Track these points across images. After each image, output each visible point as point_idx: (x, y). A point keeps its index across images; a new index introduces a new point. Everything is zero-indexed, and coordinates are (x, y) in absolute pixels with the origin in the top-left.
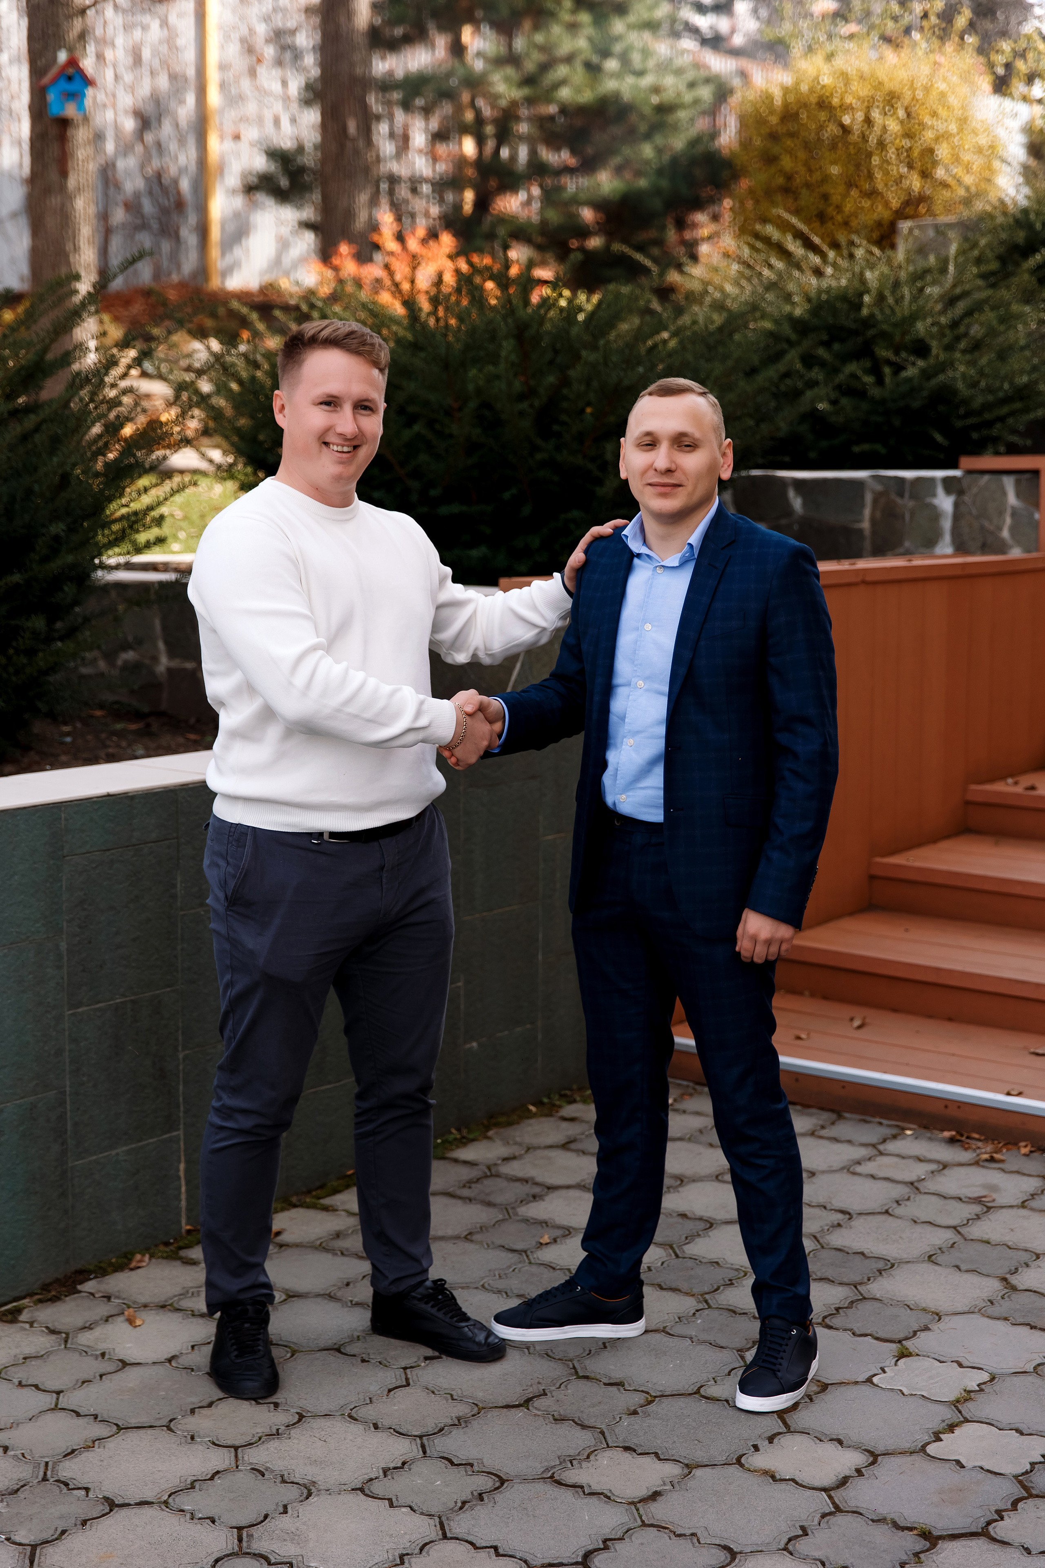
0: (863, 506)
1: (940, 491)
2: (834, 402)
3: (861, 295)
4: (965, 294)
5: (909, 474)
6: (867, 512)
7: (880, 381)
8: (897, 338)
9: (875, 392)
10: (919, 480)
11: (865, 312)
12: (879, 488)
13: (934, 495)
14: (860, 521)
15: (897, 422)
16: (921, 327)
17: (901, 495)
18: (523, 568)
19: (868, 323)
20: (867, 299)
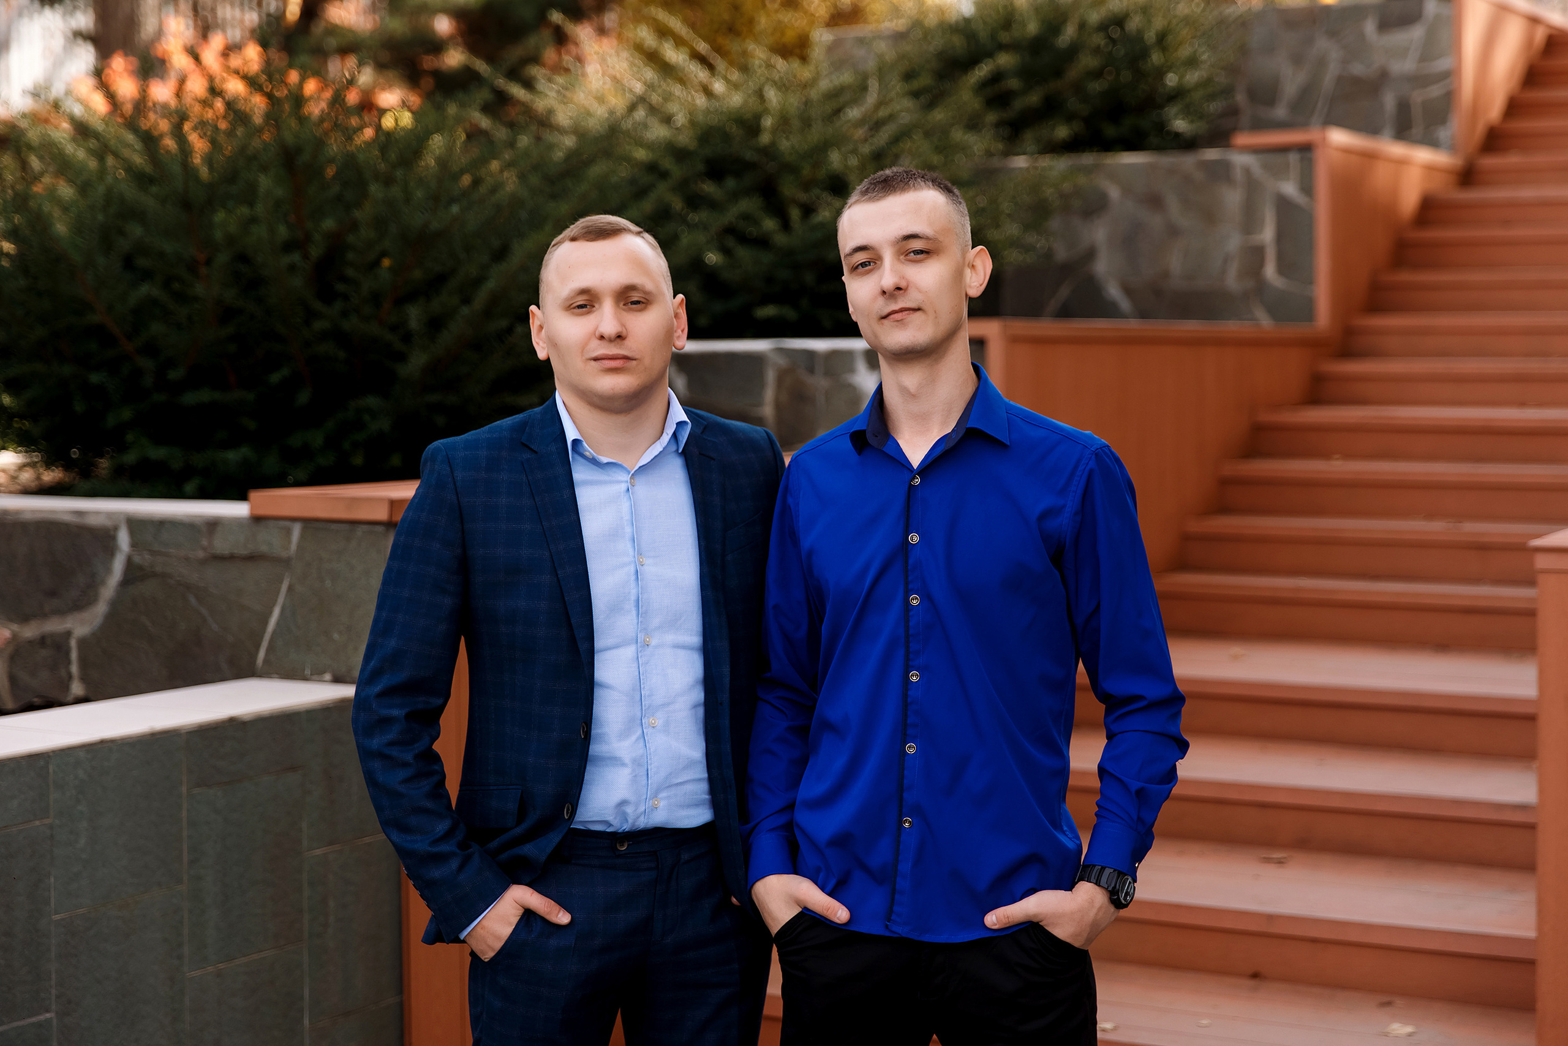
0: (762, 385)
1: (861, 366)
2: (726, 251)
3: (758, 117)
4: (891, 117)
5: (820, 345)
6: (769, 394)
7: (786, 225)
8: (806, 171)
9: (780, 239)
10: (834, 354)
11: (765, 139)
12: (782, 362)
13: (852, 370)
14: (760, 404)
15: (809, 278)
16: (835, 159)
17: (811, 370)
18: (302, 475)
19: (768, 152)
20: (768, 122)
